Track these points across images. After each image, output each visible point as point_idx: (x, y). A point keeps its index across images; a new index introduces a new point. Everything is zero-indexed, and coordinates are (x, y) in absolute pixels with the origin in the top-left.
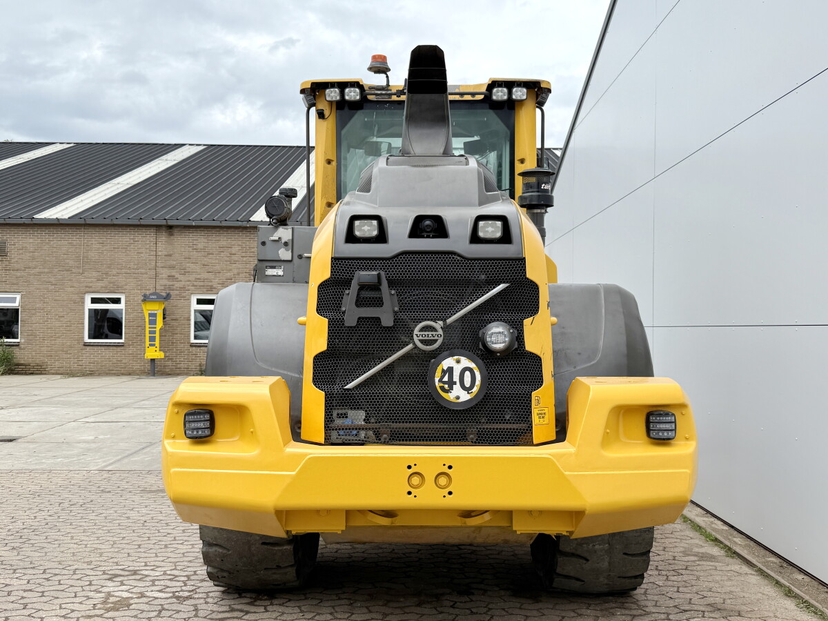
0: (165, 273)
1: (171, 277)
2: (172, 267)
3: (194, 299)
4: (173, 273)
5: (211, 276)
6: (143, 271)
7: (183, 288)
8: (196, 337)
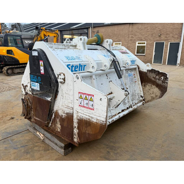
0: (130, 36)
1: (132, 37)
2: (133, 34)
3: (137, 43)
4: (133, 36)
5: (141, 36)
6: (126, 36)
7: (135, 40)
8: (137, 53)
